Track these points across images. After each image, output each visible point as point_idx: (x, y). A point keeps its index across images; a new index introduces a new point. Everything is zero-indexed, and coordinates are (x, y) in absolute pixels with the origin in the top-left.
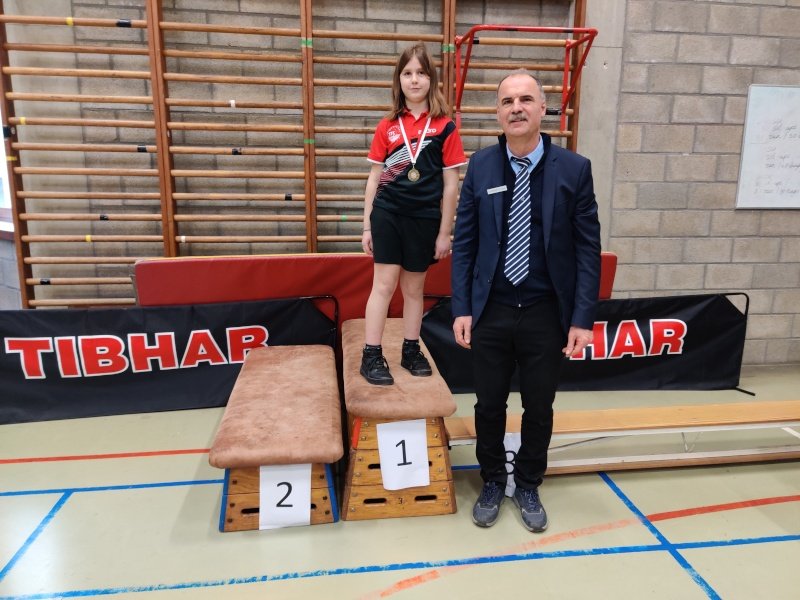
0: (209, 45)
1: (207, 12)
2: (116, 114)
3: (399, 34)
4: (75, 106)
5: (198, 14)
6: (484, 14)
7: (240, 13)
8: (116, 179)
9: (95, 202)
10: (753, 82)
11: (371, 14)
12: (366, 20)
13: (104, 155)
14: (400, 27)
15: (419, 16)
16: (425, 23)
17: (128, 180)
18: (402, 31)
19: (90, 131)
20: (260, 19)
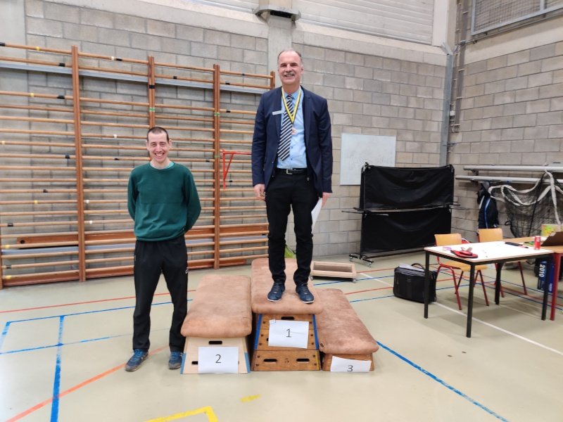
0: (100, 108)
1: (100, 92)
2: (50, 139)
3: (193, 106)
4: (27, 135)
5: (95, 93)
6: (231, 98)
7: (117, 93)
8: (48, 172)
9: (35, 183)
10: (343, 131)
11: (179, 96)
12: (177, 99)
13: (41, 160)
14: (193, 103)
15: (201, 98)
16: (204, 101)
17: (54, 172)
18: (194, 105)
19: (34, 147)
20: (127, 96)
